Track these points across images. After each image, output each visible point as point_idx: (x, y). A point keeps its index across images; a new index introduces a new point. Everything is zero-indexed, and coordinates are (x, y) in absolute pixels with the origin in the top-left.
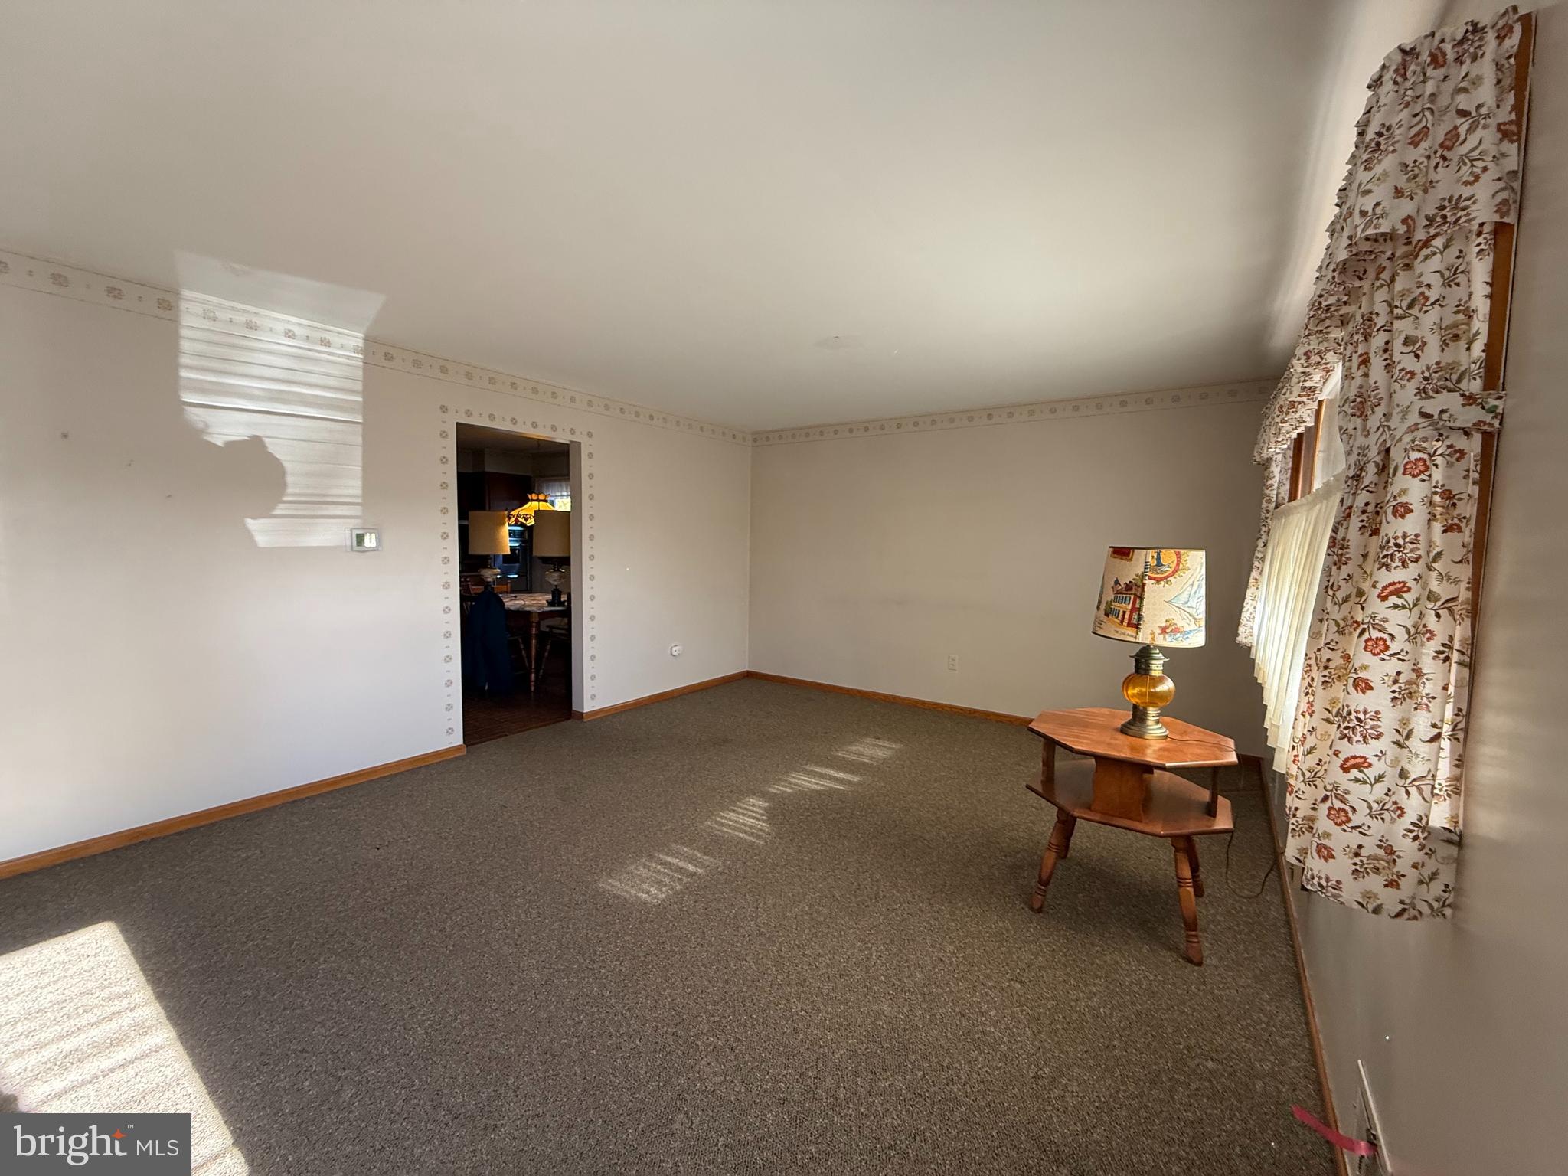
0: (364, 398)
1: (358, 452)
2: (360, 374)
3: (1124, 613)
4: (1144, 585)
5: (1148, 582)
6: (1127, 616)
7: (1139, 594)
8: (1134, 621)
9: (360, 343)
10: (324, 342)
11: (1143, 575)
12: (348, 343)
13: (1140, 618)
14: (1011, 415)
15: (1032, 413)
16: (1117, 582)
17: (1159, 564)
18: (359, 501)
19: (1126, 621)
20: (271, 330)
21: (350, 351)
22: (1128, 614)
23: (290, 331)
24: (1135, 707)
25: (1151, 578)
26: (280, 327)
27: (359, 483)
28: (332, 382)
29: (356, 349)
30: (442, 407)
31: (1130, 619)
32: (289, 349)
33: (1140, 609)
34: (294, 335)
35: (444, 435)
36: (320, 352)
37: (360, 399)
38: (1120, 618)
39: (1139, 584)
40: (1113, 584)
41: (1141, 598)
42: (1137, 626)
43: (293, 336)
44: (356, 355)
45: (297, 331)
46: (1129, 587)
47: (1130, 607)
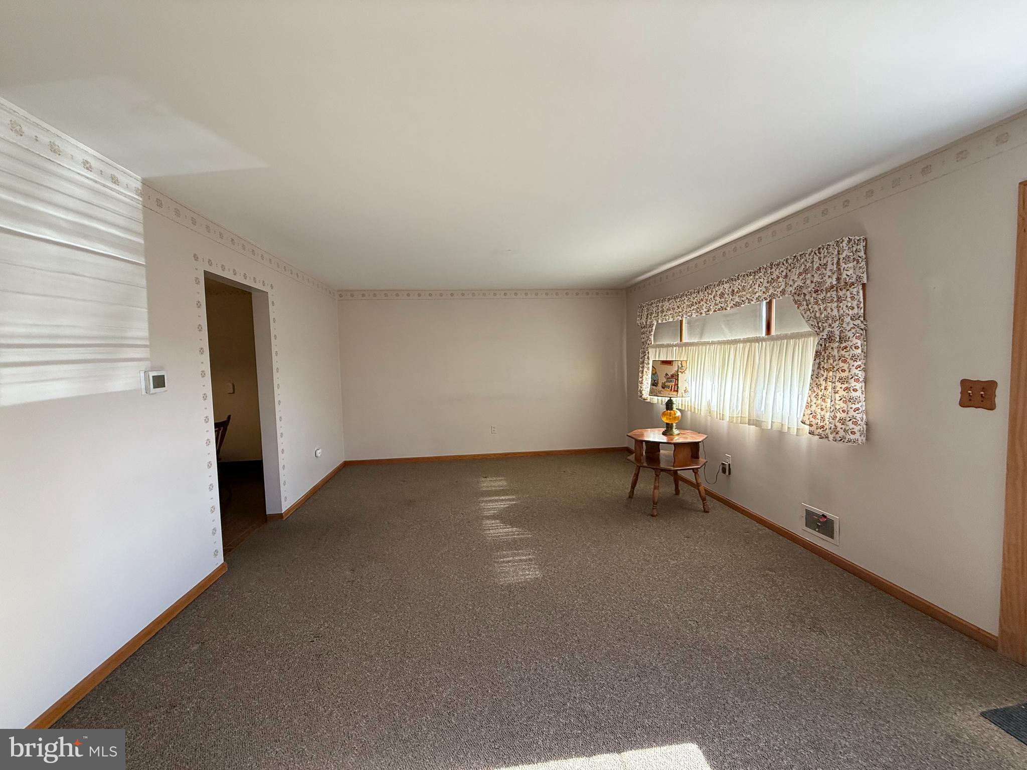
0: (145, 241)
1: (144, 294)
2: (140, 216)
3: (672, 386)
4: (678, 374)
5: (679, 373)
6: (673, 387)
7: (677, 378)
8: (676, 389)
9: (139, 185)
10: (115, 180)
11: (678, 371)
12: (132, 181)
13: (678, 388)
14: (516, 294)
15: (526, 294)
16: (667, 374)
17: (682, 366)
18: (148, 343)
19: (673, 389)
20: (72, 158)
21: (131, 191)
22: (673, 386)
23: (87, 162)
24: (667, 424)
25: (680, 372)
26: (80, 157)
27: (146, 325)
28: (121, 221)
29: (137, 191)
30: (195, 255)
31: (674, 389)
32: (86, 181)
33: (678, 384)
34: (90, 167)
35: (197, 281)
36: (111, 189)
37: (142, 241)
38: (670, 388)
39: (677, 374)
40: (665, 375)
41: (678, 380)
42: (677, 391)
43: (89, 169)
44: (137, 197)
45: (93, 163)
46: (672, 376)
47: (674, 384)
